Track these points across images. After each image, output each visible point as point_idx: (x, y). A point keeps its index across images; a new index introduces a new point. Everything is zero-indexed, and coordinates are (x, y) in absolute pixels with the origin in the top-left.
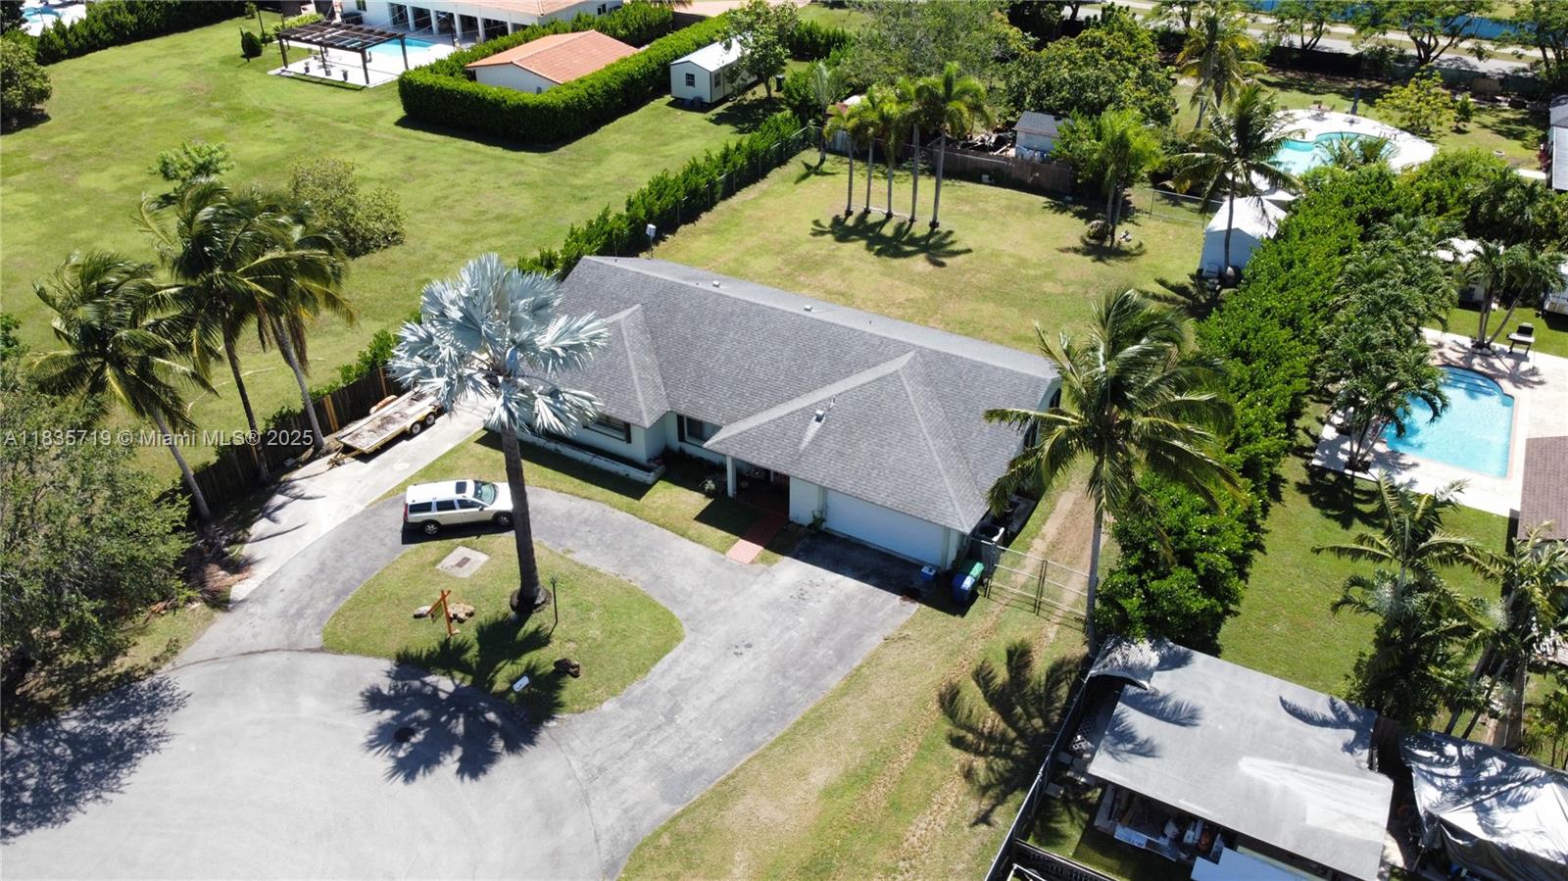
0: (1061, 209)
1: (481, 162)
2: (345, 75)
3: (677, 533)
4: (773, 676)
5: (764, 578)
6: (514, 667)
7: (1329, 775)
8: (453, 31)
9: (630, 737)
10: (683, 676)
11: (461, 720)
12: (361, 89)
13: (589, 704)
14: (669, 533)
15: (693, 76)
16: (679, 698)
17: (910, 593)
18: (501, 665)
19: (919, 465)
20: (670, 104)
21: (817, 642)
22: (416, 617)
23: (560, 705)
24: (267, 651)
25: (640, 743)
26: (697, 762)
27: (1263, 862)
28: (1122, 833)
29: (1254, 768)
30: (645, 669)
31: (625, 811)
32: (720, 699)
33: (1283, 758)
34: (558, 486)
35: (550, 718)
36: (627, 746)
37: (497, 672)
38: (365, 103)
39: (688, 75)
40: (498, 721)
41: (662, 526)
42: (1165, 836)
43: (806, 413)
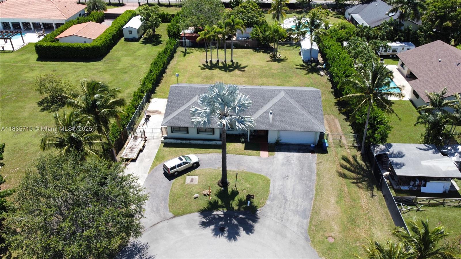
0: (258, 51)
1: (80, 68)
2: (3, 48)
3: (243, 155)
4: (300, 181)
5: (275, 159)
6: (235, 202)
7: (438, 160)
8: (31, 29)
9: (281, 208)
10: (279, 189)
11: (234, 220)
12: (13, 51)
13: (263, 204)
14: (241, 155)
15: (131, 31)
16: (283, 194)
17: (312, 152)
18: (231, 202)
19: (304, 118)
20: (125, 41)
21: (302, 169)
22: (195, 198)
23: (256, 207)
24: (159, 222)
25: (285, 208)
26: (303, 207)
27: (436, 182)
28: (403, 188)
29: (424, 163)
30: (268, 191)
31: (297, 225)
32: (293, 191)
33: (428, 159)
34: (199, 152)
35: (257, 211)
36: (282, 210)
37: (232, 205)
38: (19, 56)
39: (129, 31)
40: (245, 217)
41: (238, 154)
42: (411, 185)
43: (267, 113)
